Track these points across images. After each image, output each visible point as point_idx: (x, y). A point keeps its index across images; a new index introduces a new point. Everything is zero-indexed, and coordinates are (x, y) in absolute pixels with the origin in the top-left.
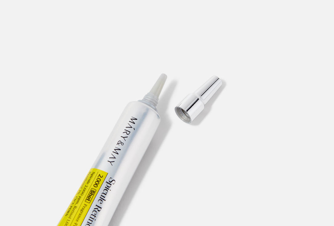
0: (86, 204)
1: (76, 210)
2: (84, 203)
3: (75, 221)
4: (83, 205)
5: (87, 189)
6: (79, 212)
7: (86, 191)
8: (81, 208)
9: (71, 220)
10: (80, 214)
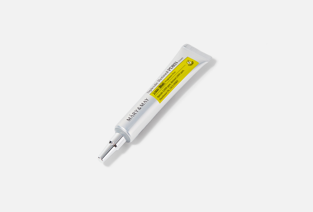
0: (165, 82)
1: (171, 81)
2: (166, 83)
3: (173, 75)
4: (167, 82)
5: (163, 89)
6: (170, 79)
7: (164, 88)
8: (168, 81)
9: (175, 77)
10: (169, 78)
